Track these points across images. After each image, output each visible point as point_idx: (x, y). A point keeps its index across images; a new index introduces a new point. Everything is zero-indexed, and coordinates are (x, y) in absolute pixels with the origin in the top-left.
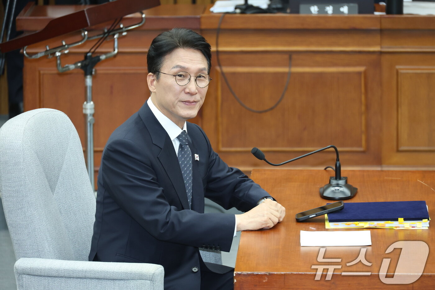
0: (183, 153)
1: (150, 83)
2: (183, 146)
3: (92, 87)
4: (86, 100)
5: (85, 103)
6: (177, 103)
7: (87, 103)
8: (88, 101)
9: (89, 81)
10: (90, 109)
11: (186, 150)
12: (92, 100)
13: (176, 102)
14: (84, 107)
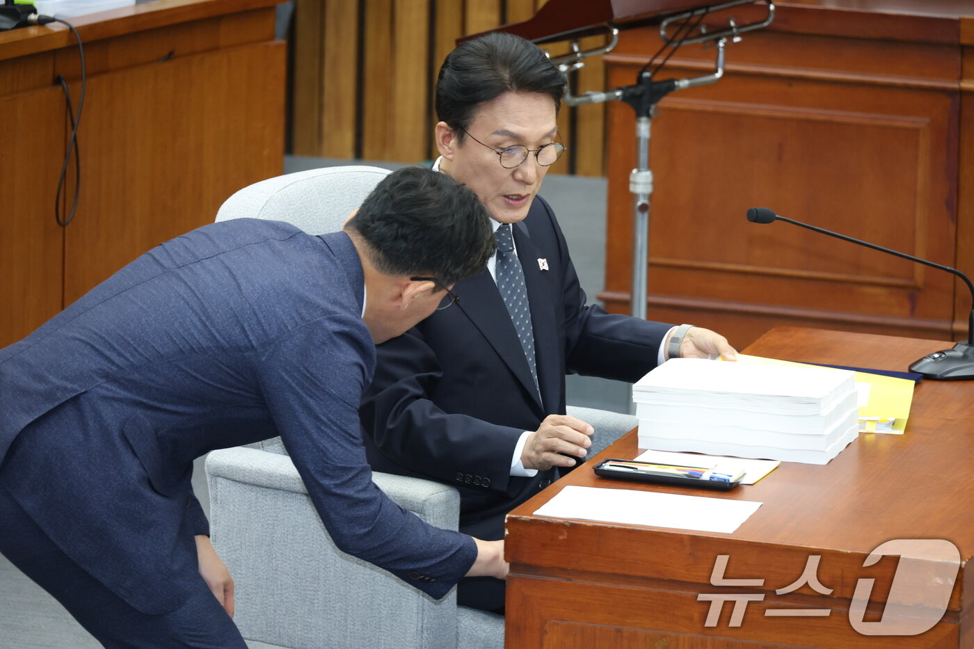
0: (506, 267)
1: (441, 140)
2: (504, 255)
3: (650, 141)
4: (637, 166)
5: (635, 171)
6: (493, 199)
7: (639, 171)
8: (641, 169)
9: (644, 128)
10: (645, 184)
11: (511, 260)
12: (650, 167)
13: (493, 196)
14: (632, 179)
